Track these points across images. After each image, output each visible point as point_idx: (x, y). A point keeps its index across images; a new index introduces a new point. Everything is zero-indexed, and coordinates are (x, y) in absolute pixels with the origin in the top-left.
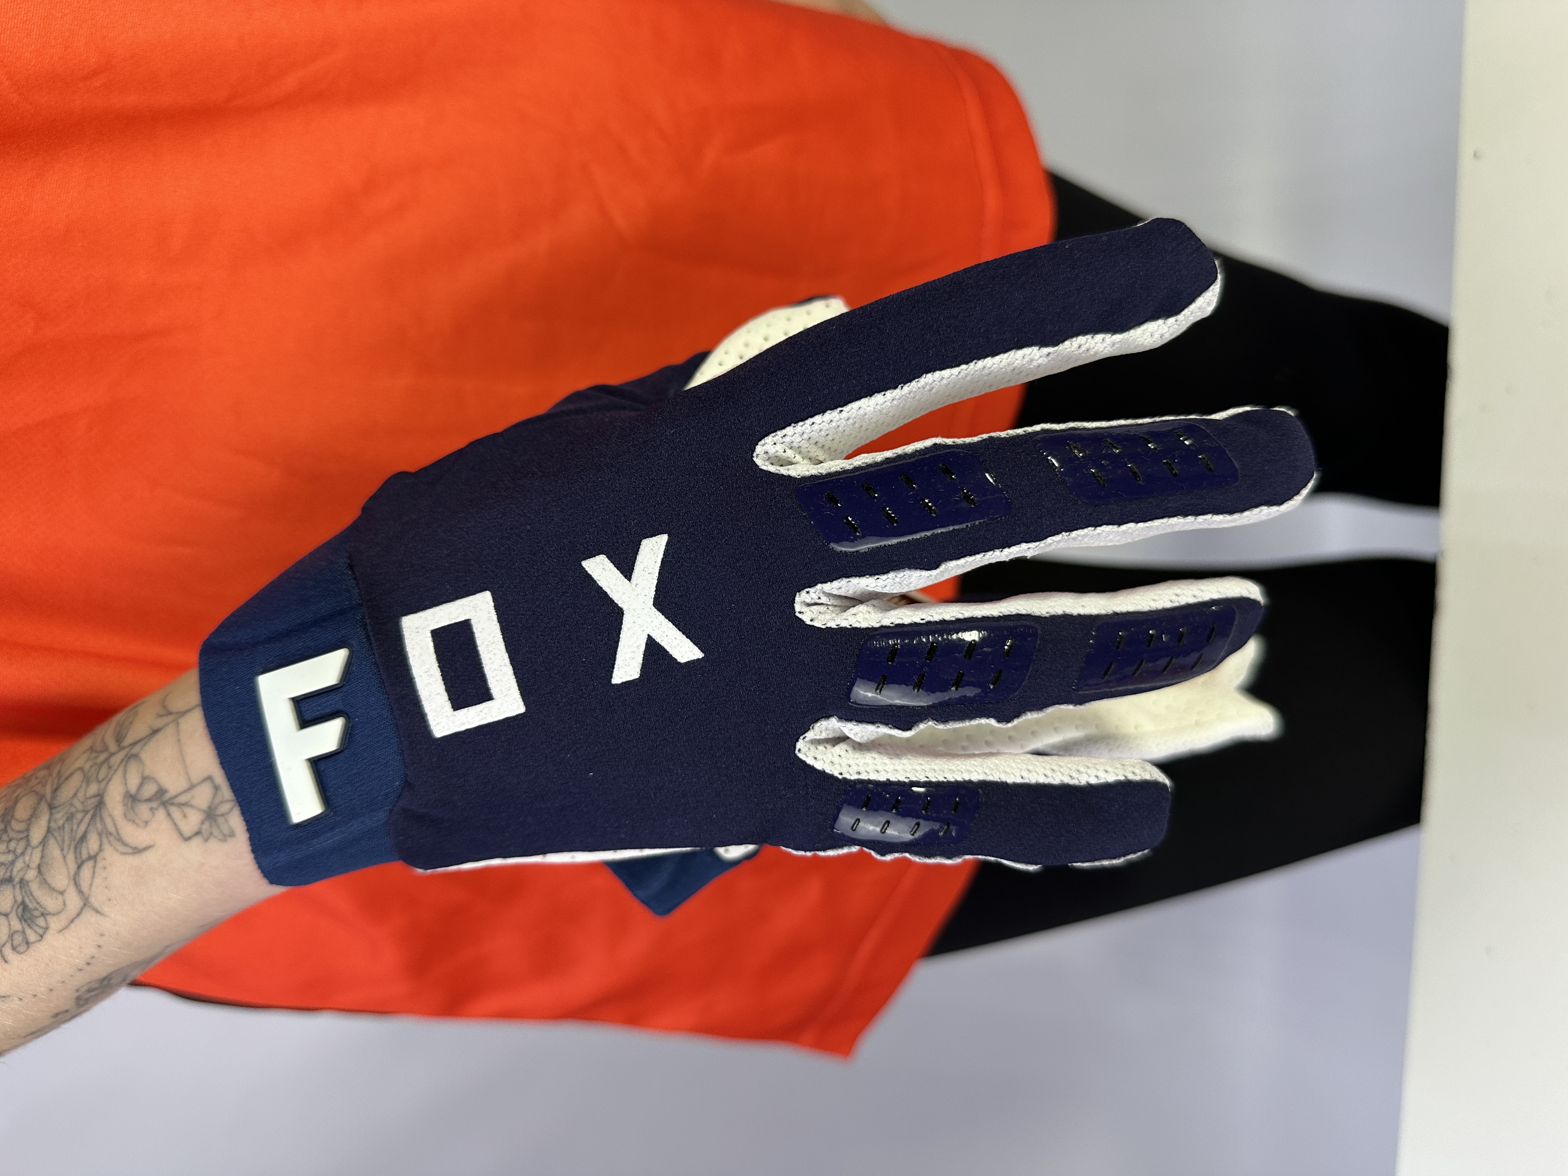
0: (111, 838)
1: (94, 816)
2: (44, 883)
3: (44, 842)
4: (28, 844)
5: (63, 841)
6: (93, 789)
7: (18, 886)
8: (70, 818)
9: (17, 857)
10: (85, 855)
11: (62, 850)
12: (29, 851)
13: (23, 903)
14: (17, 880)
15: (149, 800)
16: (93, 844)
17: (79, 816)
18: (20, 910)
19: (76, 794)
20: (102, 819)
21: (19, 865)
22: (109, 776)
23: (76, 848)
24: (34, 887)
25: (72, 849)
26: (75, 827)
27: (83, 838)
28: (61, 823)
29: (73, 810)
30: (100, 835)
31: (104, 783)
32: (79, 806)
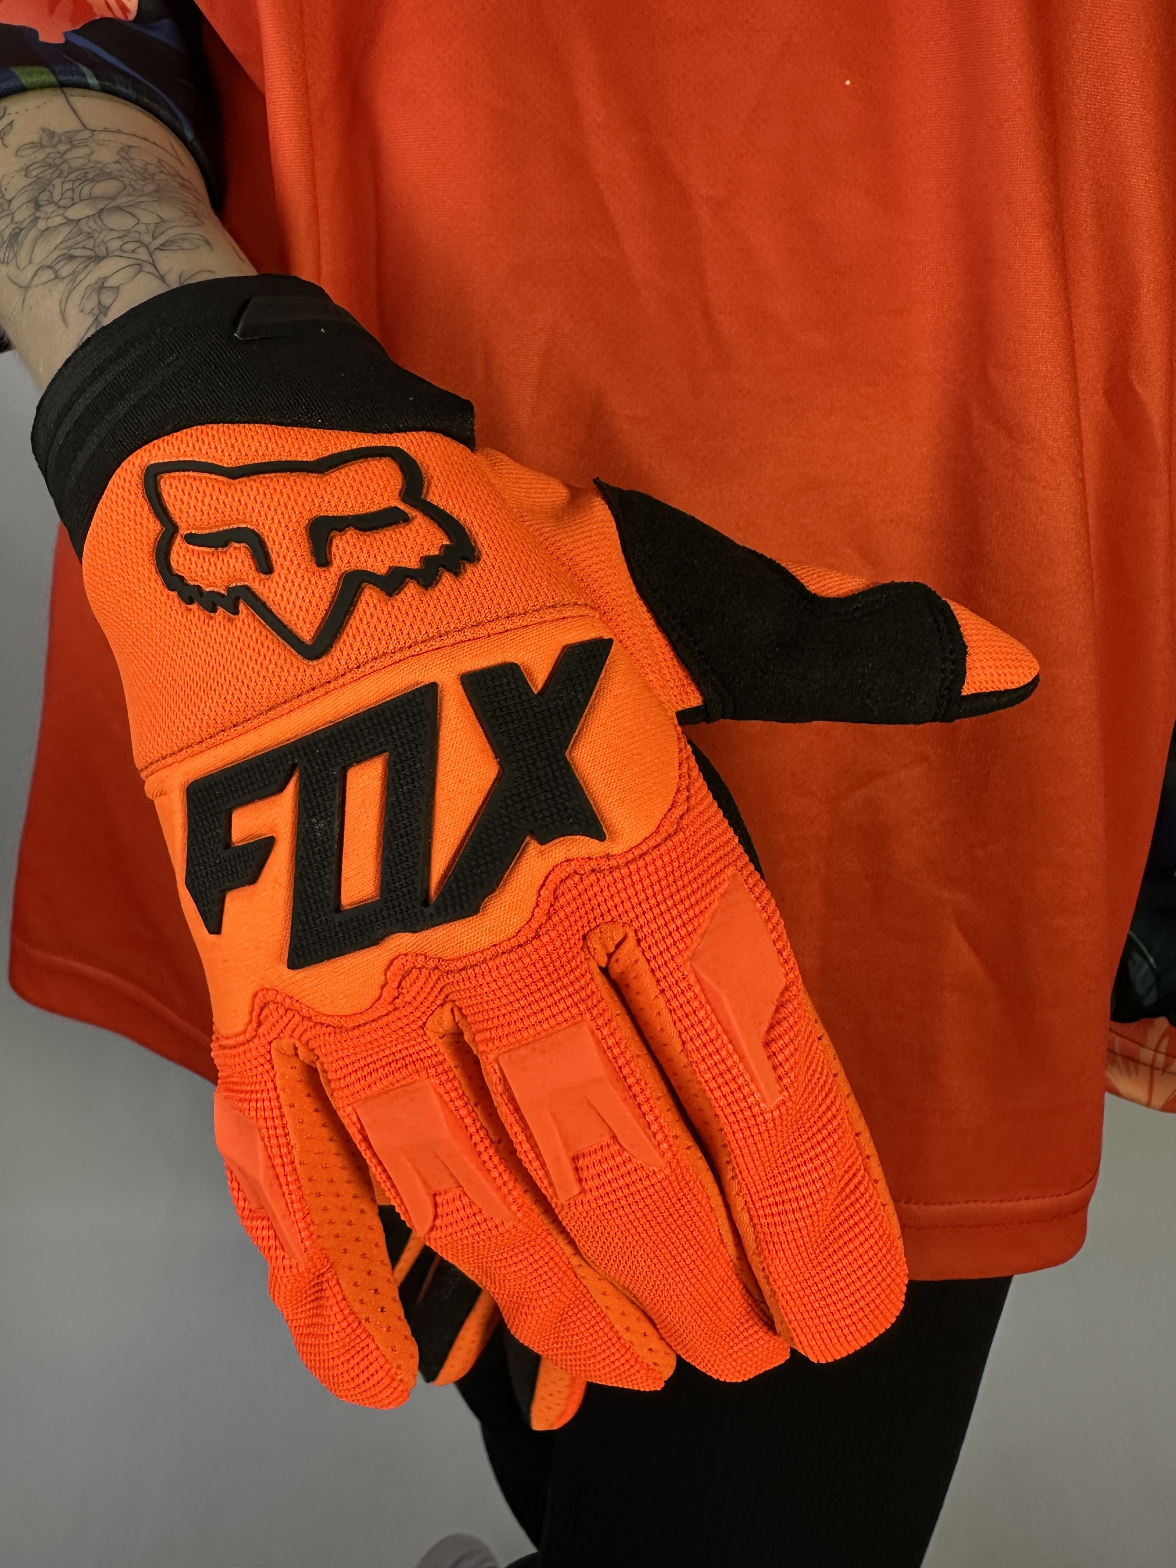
0: (70, 285)
1: (90, 258)
2: (36, 241)
3: (69, 221)
4: (66, 208)
5: (70, 239)
6: (115, 245)
7: (33, 217)
8: (90, 236)
9: (56, 204)
10: (57, 267)
11: (61, 243)
12: (61, 211)
13: (21, 230)
14: (38, 214)
15: (99, 303)
16: (66, 270)
17: (90, 244)
18: (17, 230)
19: (112, 230)
20: (86, 267)
21: (50, 209)
22: (126, 255)
23: (64, 255)
24: (33, 234)
25: (65, 251)
26: (81, 245)
27: (72, 258)
28: (86, 229)
29: (96, 235)
30: (74, 272)
31: (118, 253)
32: (99, 240)
